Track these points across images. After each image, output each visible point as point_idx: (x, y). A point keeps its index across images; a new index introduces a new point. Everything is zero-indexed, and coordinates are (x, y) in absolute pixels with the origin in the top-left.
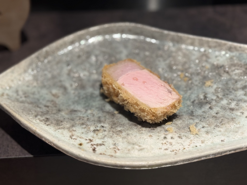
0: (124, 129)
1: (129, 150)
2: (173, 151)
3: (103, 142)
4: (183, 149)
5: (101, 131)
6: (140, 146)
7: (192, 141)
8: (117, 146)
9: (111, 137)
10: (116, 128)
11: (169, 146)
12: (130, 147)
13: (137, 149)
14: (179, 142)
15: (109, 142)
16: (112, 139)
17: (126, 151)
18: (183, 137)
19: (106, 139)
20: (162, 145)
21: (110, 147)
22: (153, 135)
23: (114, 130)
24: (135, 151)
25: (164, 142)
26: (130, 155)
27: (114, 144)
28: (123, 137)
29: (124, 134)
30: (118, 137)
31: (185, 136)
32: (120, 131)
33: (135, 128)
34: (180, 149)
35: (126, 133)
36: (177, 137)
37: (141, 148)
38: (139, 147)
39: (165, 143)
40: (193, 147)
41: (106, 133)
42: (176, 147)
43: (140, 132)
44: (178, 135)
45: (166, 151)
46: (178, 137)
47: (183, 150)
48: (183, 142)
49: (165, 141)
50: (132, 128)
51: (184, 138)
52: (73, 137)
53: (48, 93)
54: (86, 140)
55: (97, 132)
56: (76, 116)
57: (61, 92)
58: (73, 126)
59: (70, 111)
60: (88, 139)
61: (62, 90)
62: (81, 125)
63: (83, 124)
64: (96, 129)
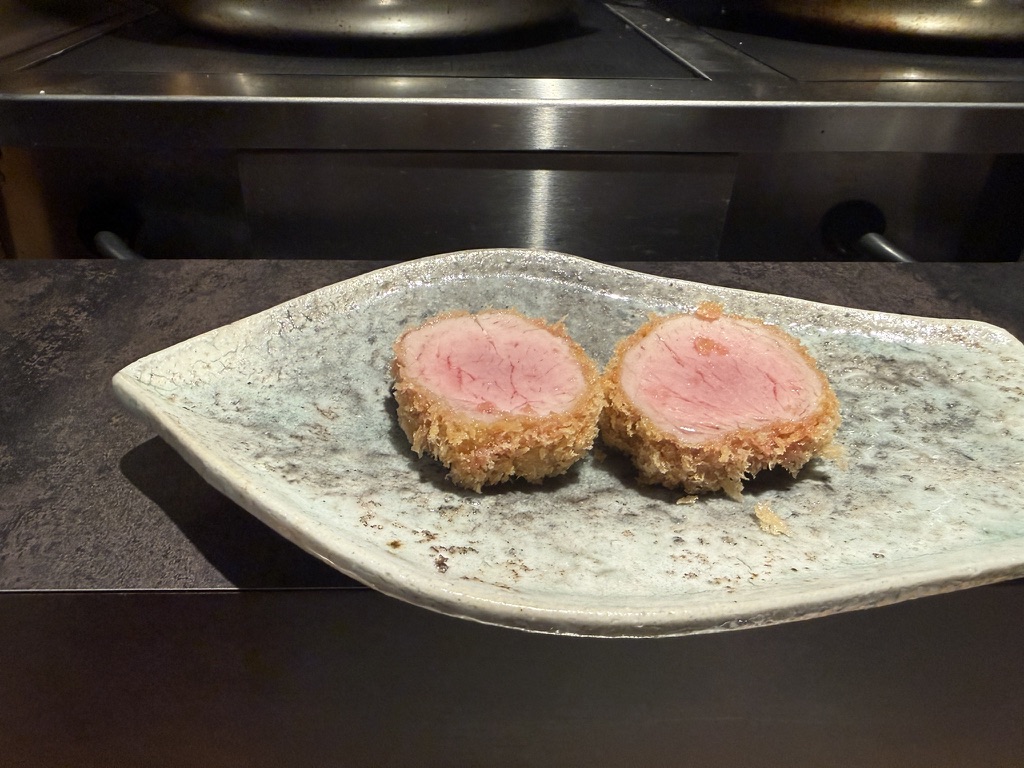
3: (473, 543)
4: (750, 575)
9: (497, 530)
10: (514, 506)
14: (730, 556)
15: (492, 543)
17: (552, 576)
19: (480, 535)
20: (671, 560)
22: (634, 530)
23: (506, 511)
25: (677, 554)
28: (534, 531)
29: (538, 524)
30: (521, 531)
31: (742, 538)
34: (739, 578)
35: (546, 521)
39: (683, 557)
40: (784, 572)
41: (479, 518)
42: (723, 568)
43: (591, 521)
46: (722, 538)
47: (751, 581)
49: (680, 550)
51: (743, 543)
52: (371, 522)
53: (305, 405)
54: (415, 532)
55: (449, 513)
56: (384, 467)
57: (345, 405)
58: (372, 491)
59: (368, 455)
60: (420, 531)
61: (349, 400)
62: (398, 491)
63: (405, 489)
64: (446, 505)
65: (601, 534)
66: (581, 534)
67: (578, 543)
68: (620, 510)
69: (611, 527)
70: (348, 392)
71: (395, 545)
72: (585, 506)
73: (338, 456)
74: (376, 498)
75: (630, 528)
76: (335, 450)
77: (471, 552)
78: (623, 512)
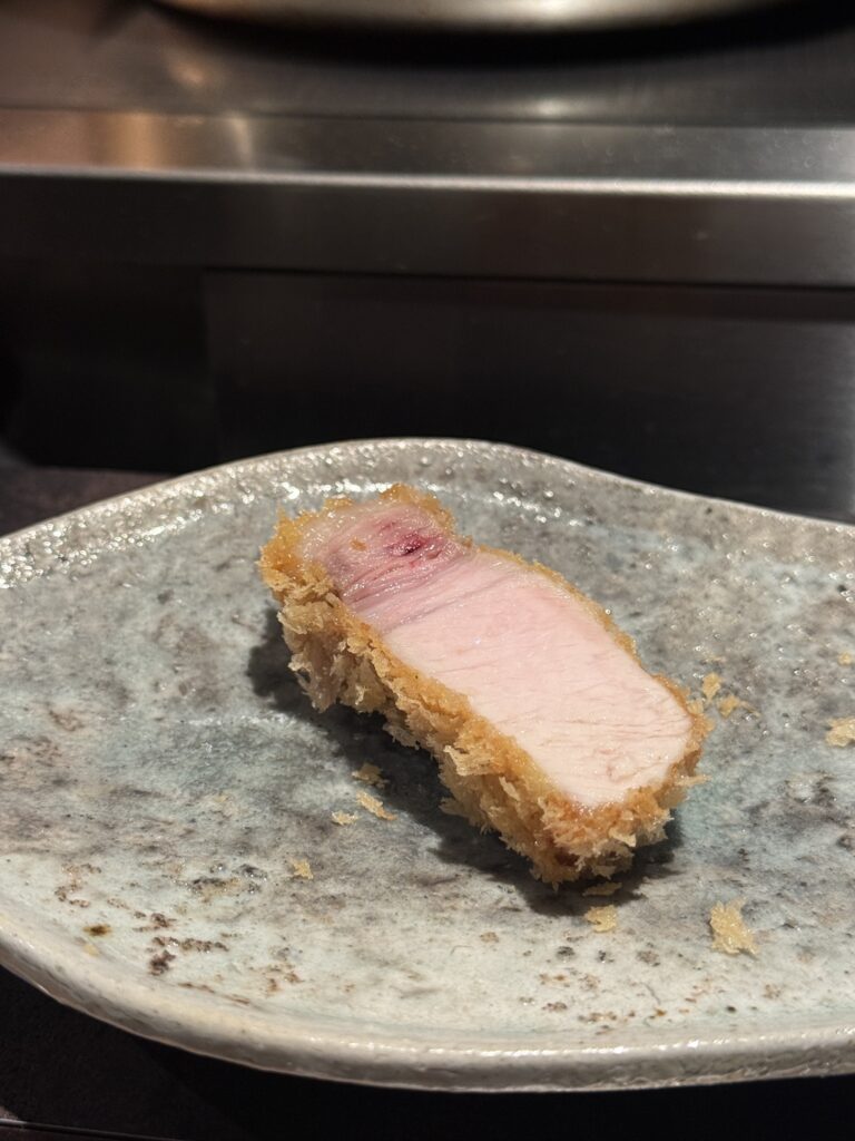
0: (359, 891)
1: (349, 988)
2: (594, 1018)
3: (225, 936)
4: (653, 1013)
5: (235, 888)
6: (415, 976)
7: (713, 984)
8: (293, 963)
9: (277, 919)
10: (320, 885)
11: (575, 990)
12: (359, 974)
13: (396, 989)
14: (637, 981)
15: (259, 938)
16: (278, 931)
17: (331, 992)
18: (663, 960)
19: (244, 927)
20: (538, 982)
21: (253, 964)
22: (504, 933)
23: (304, 892)
24: (380, 994)
25: (553, 973)
26: (345, 1011)
27: (277, 950)
28: (338, 925)
29: (349, 915)
30: (315, 924)
31: (675, 957)
32: (336, 901)
33: (421, 895)
34: (632, 1015)
35: (364, 911)
36: (633, 958)
37: (417, 985)
38: (408, 981)
39: (560, 978)
40: (711, 1012)
41: (255, 900)
42: (616, 999)
43: (439, 915)
44: (641, 947)
45: (556, 1016)
46: (640, 954)
47: (648, 1021)
48: (663, 980)
49: (561, 967)
50: (404, 893)
51: (670, 965)
52: (72, 897)
53: (32, 705)
54: (140, 915)
55: (208, 889)
56: (134, 812)
57: (97, 706)
58: (97, 849)
59: (114, 792)
60: (148, 913)
61: (106, 699)
62: (140, 852)
63: (153, 848)
64: (210, 876)
65: (444, 936)
66: (411, 934)
67: (398, 945)
68: (498, 902)
69: (467, 926)
70: (108, 685)
71: (98, 931)
72: (443, 891)
73: (62, 792)
74: (97, 861)
75: (498, 930)
76: (59, 782)
77: (217, 949)
78: (502, 905)
